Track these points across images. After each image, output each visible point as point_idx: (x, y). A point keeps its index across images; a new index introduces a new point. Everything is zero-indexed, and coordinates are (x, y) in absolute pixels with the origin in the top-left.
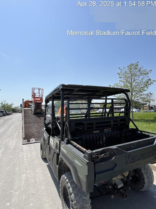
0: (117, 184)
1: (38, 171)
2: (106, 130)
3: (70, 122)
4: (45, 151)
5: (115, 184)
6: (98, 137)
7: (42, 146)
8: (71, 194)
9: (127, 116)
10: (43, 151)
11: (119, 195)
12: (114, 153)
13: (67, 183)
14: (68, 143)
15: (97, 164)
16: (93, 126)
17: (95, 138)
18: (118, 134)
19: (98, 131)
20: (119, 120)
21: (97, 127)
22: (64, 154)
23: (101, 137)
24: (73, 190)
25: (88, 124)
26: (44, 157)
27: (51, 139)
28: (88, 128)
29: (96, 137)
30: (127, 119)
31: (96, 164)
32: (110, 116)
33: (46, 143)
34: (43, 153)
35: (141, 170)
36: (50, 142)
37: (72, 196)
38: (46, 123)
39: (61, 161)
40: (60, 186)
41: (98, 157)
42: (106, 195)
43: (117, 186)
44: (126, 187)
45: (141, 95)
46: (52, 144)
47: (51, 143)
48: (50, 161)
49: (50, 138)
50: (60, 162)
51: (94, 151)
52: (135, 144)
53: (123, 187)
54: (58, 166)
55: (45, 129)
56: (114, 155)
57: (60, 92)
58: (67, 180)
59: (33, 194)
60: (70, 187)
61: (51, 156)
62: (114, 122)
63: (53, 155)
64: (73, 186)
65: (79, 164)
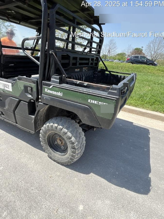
2: (84, 69)
12: (127, 88)
13: (62, 130)
16: (77, 62)
19: (79, 70)
20: (94, 58)
24: (72, 134)
28: (73, 64)
37: (72, 139)
46: (9, 89)
54: (33, 116)
58: (60, 127)
60: (67, 132)
61: (8, 107)
64: (71, 130)
65: (98, 103)
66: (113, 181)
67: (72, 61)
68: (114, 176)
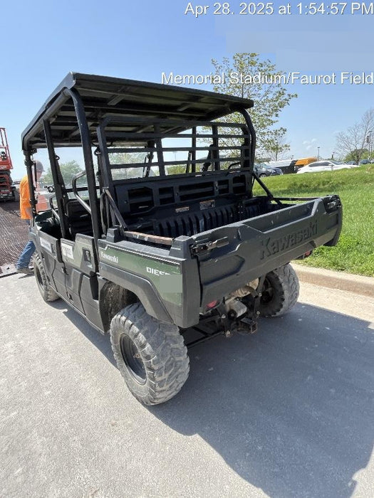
0: (235, 310)
1: (44, 328)
2: (203, 205)
3: (116, 186)
4: (52, 282)
5: (232, 311)
6: (187, 222)
7: (41, 272)
8: (143, 346)
9: (246, 169)
10: (46, 284)
11: (239, 329)
12: (239, 236)
13: (130, 328)
14: (119, 237)
15: (204, 264)
16: (173, 195)
17: (180, 223)
18: (230, 211)
19: (186, 208)
20: (230, 178)
21: (182, 198)
22: (111, 268)
23: (194, 220)
24: (147, 337)
25: (162, 191)
26: (51, 298)
27: (66, 246)
28: (163, 201)
29: (183, 221)
30: (247, 175)
31: (201, 263)
32: (210, 169)
33: (50, 261)
34: (47, 290)
35: (277, 278)
36: (64, 253)
37: (146, 348)
38: (40, 214)
39: (104, 287)
40: (111, 341)
41: (205, 247)
42: (215, 335)
43: (236, 314)
44: (252, 313)
45: (264, 133)
46: (71, 256)
47: (69, 256)
48: (71, 298)
49: (62, 245)
50: (102, 291)
51: (194, 237)
52: (278, 217)
53: (246, 313)
54: (98, 302)
55: (39, 228)
56: (239, 240)
57: (71, 99)
58: (129, 322)
59: (47, 374)
60: (138, 333)
61: (74, 287)
62: (220, 183)
63: (78, 283)
64: (146, 328)
65: (158, 273)
66: (239, 465)
67: (157, 197)
68: (248, 454)
